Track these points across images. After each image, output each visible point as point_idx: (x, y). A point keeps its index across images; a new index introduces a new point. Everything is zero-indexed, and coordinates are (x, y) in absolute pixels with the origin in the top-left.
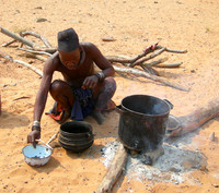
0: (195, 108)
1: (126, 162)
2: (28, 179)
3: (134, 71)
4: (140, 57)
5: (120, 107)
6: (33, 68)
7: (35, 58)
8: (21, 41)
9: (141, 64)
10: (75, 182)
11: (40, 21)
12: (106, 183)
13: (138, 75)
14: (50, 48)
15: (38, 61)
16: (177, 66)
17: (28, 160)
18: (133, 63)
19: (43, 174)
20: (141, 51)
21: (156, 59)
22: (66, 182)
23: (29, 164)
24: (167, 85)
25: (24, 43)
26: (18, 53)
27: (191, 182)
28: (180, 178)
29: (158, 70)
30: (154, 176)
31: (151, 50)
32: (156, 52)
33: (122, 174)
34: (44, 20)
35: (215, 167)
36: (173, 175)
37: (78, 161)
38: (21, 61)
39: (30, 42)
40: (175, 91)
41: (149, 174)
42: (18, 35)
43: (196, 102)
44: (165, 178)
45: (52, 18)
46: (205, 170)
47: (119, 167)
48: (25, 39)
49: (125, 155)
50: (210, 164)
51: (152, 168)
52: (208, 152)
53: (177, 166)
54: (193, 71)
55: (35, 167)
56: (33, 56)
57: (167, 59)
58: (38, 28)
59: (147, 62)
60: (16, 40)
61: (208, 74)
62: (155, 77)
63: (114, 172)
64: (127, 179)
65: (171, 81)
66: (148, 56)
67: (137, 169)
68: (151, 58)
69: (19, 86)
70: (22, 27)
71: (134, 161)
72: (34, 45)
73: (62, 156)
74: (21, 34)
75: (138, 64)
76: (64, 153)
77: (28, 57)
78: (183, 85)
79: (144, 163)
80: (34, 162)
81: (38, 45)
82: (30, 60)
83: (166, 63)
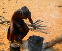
3: (32, 28)
6: (2, 27)
7: (2, 24)
14: (7, 21)
15: (3, 25)
16: (45, 26)
21: (39, 24)
24: (42, 32)
31: (37, 21)
32: (39, 22)
34: (5, 12)
40: (45, 34)
43: (51, 38)
45: (8, 12)
54: (50, 28)
58: (3, 15)
59: (36, 25)
61: (55, 29)
66: (36, 23)
72: (2, 20)
78: (47, 32)
81: (3, 20)
83: (42, 25)
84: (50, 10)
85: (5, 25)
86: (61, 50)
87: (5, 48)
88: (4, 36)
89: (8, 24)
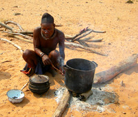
0: (111, 66)
1: (70, 100)
2: (11, 111)
3: (74, 44)
4: (77, 36)
5: (65, 66)
6: (13, 43)
7: (13, 37)
8: (5, 27)
9: (78, 40)
10: (39, 112)
11: (17, 14)
12: (58, 112)
13: (76, 47)
14: (23, 31)
15: (15, 39)
16: (100, 41)
17: (10, 100)
18: (73, 40)
19: (19, 108)
20: (78, 32)
21: (87, 37)
22: (33, 112)
23: (11, 102)
24: (94, 52)
25: (7, 28)
26: (4, 34)
27: (109, 111)
28: (102, 109)
29: (88, 43)
30: (86, 107)
32: (87, 32)
33: (67, 107)
34: (19, 14)
35: (124, 102)
36: (98, 107)
37: (41, 99)
38: (5, 39)
39: (11, 27)
40: (99, 56)
41: (84, 107)
42: (3, 23)
43: (112, 63)
44: (93, 109)
46: (117, 103)
47: (65, 103)
48: (8, 25)
49: (69, 95)
50: (120, 100)
51: (85, 103)
52: (119, 93)
53: (101, 102)
54: (110, 44)
55: (15, 104)
56: (12, 36)
57: (94, 37)
58: (16, 19)
59: (82, 39)
60: (2, 26)
61: (119, 45)
62: (86, 48)
63: (62, 106)
64: (70, 110)
65: (97, 50)
66: (82, 35)
67: (77, 104)
68: (84, 36)
69: (4, 55)
70: (5, 19)
71: (75, 99)
72: (13, 29)
73: (31, 97)
74: (5, 23)
75: (76, 40)
76: (32, 95)
77: (10, 36)
78: (104, 52)
79: (81, 100)
80: (13, 101)
81: (15, 29)
82: (11, 39)
83: (93, 39)
84: (110, 8)
85: (18, 39)
87: (21, 84)
88: (18, 62)
89: (24, 37)
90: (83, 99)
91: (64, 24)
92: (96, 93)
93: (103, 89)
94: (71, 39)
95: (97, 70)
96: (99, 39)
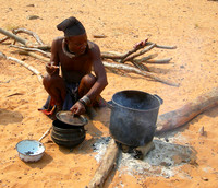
0: (184, 103)
1: (118, 158)
2: (22, 175)
3: (125, 67)
4: (130, 53)
5: (111, 102)
6: (26, 65)
7: (27, 55)
8: (13, 38)
9: (131, 60)
10: (68, 177)
11: (32, 18)
12: (98, 178)
13: (128, 71)
14: (42, 45)
15: (30, 58)
16: (167, 62)
17: (22, 157)
18: (123, 60)
19: (37, 170)
20: (131, 47)
21: (146, 55)
22: (59, 177)
23: (23, 160)
24: (157, 81)
25: (16, 40)
26: (11, 50)
27: (181, 176)
28: (170, 172)
29: (148, 65)
30: (145, 170)
31: (141, 46)
32: (146, 48)
33: (113, 169)
34: (35, 18)
35: (205, 161)
36: (164, 169)
37: (71, 156)
38: (13, 58)
39: (23, 39)
40: (164, 87)
41: (140, 168)
42: (11, 32)
43: (186, 97)
44: (155, 172)
45: (44, 15)
46: (195, 164)
47: (110, 162)
48: (18, 36)
49: (116, 150)
50: (199, 158)
51: (143, 163)
52: (197, 147)
53: (168, 160)
54: (182, 67)
55: (29, 163)
56: (25, 53)
57: (156, 55)
58: (31, 26)
59: (137, 58)
60: (9, 37)
61: (198, 69)
62: (145, 73)
63: (106, 167)
64: (118, 173)
65: (161, 76)
66: (138, 52)
67: (129, 163)
68: (141, 54)
69: (12, 83)
70: (14, 25)
71: (126, 156)
72: (27, 42)
73: (56, 152)
74: (13, 31)
75: (128, 60)
76: (57, 148)
77: (21, 54)
78: (173, 80)
79: (135, 157)
80: (27, 159)
81: (30, 42)
82: (23, 57)
83: (156, 59)
84: (183, 9)
85: (35, 58)
86: (214, 136)
88: (34, 95)
89: (44, 55)
90: (140, 156)
91: (110, 34)
92: (161, 146)
93: (172, 140)
94: (119, 58)
95: (163, 110)
96: (165, 59)
